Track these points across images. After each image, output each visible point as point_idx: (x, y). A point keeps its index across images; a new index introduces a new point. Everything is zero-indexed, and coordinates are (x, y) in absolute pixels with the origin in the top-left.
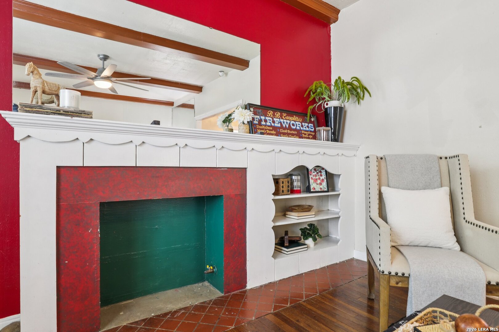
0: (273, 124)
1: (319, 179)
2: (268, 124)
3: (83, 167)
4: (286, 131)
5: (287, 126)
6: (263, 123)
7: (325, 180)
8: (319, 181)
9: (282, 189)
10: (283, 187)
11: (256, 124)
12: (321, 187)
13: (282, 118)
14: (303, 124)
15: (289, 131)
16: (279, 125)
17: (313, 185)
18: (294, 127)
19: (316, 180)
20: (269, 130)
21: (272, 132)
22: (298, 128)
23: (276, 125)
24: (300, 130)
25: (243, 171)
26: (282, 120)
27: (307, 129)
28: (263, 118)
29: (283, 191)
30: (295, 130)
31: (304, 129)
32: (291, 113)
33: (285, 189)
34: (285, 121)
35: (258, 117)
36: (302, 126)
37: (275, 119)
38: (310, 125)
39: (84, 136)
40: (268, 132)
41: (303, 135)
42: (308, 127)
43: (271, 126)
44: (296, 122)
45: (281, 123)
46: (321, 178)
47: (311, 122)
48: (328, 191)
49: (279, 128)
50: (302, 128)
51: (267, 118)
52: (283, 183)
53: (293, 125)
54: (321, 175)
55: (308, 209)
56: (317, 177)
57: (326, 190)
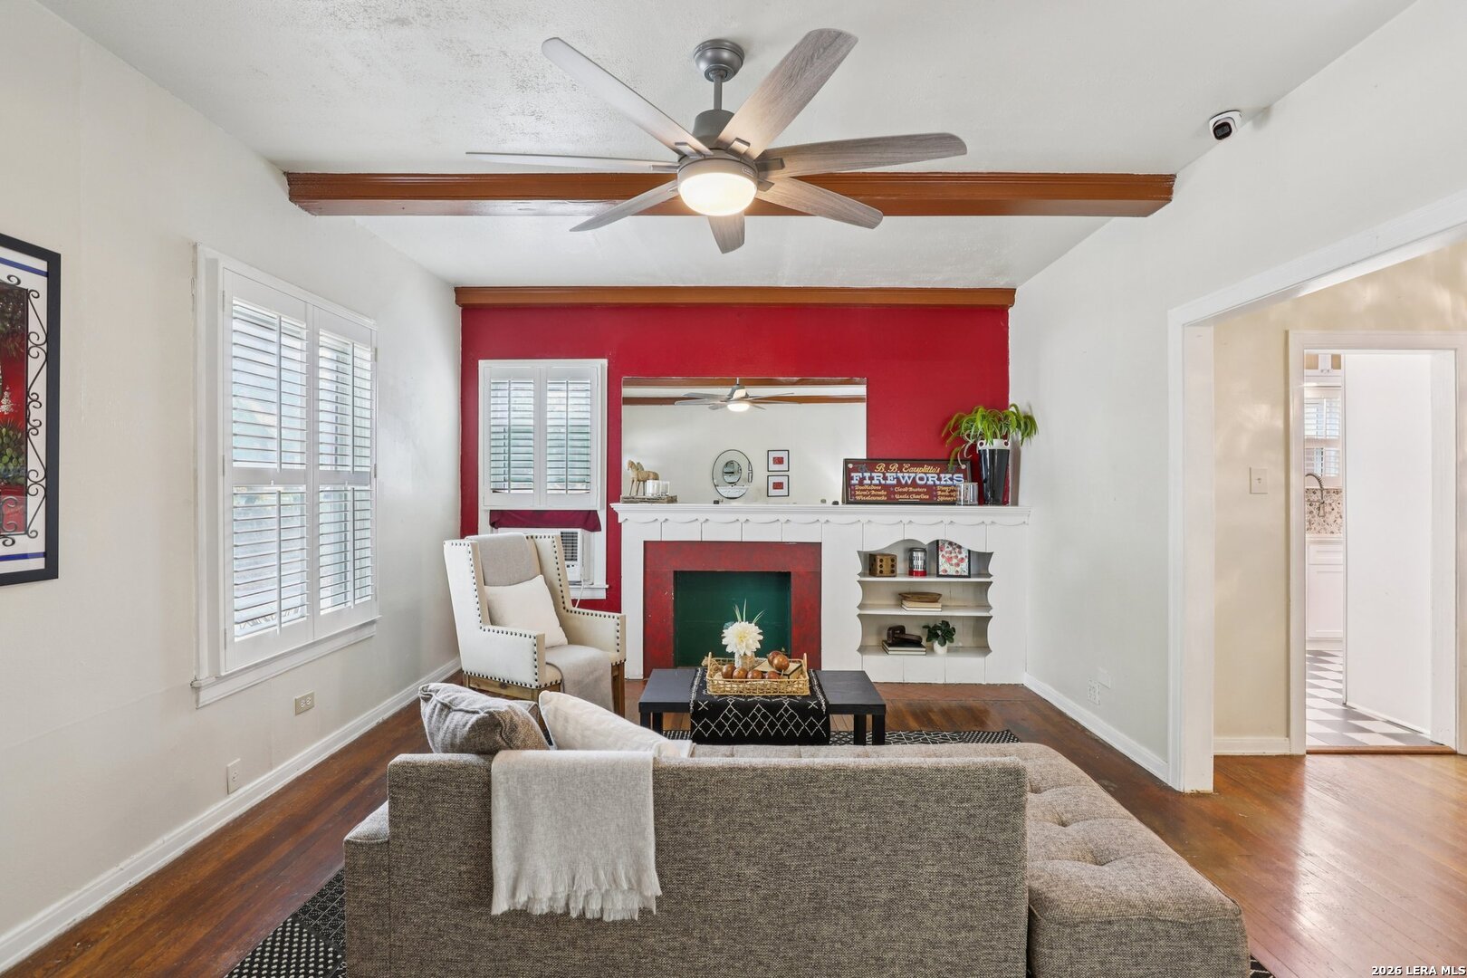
0: (883, 482)
1: (957, 557)
2: (875, 482)
3: (661, 541)
4: (906, 489)
5: (909, 482)
6: (867, 481)
7: (967, 560)
8: (955, 561)
9: (878, 568)
10: (881, 566)
11: (854, 485)
12: (958, 569)
13: (901, 472)
14: (942, 475)
15: (911, 489)
16: (895, 482)
17: (944, 566)
18: (923, 482)
19: (949, 559)
20: (875, 490)
21: (880, 493)
22: (930, 482)
23: (888, 482)
24: (935, 485)
25: (815, 548)
26: (900, 475)
27: (949, 482)
28: (867, 475)
29: (881, 572)
30: (925, 486)
31: (943, 482)
32: (917, 462)
33: (886, 569)
34: (906, 475)
35: (860, 474)
36: (939, 479)
37: (887, 474)
38: (956, 475)
39: (661, 517)
40: (873, 492)
41: (939, 493)
42: (951, 479)
43: (880, 484)
44: (928, 475)
45: (898, 478)
46: (960, 556)
47: (959, 470)
48: (969, 576)
49: (893, 486)
50: (937, 482)
51: (873, 474)
52: (881, 561)
53: (921, 479)
54: (960, 553)
55: (932, 598)
56: (953, 555)
57: (966, 574)
